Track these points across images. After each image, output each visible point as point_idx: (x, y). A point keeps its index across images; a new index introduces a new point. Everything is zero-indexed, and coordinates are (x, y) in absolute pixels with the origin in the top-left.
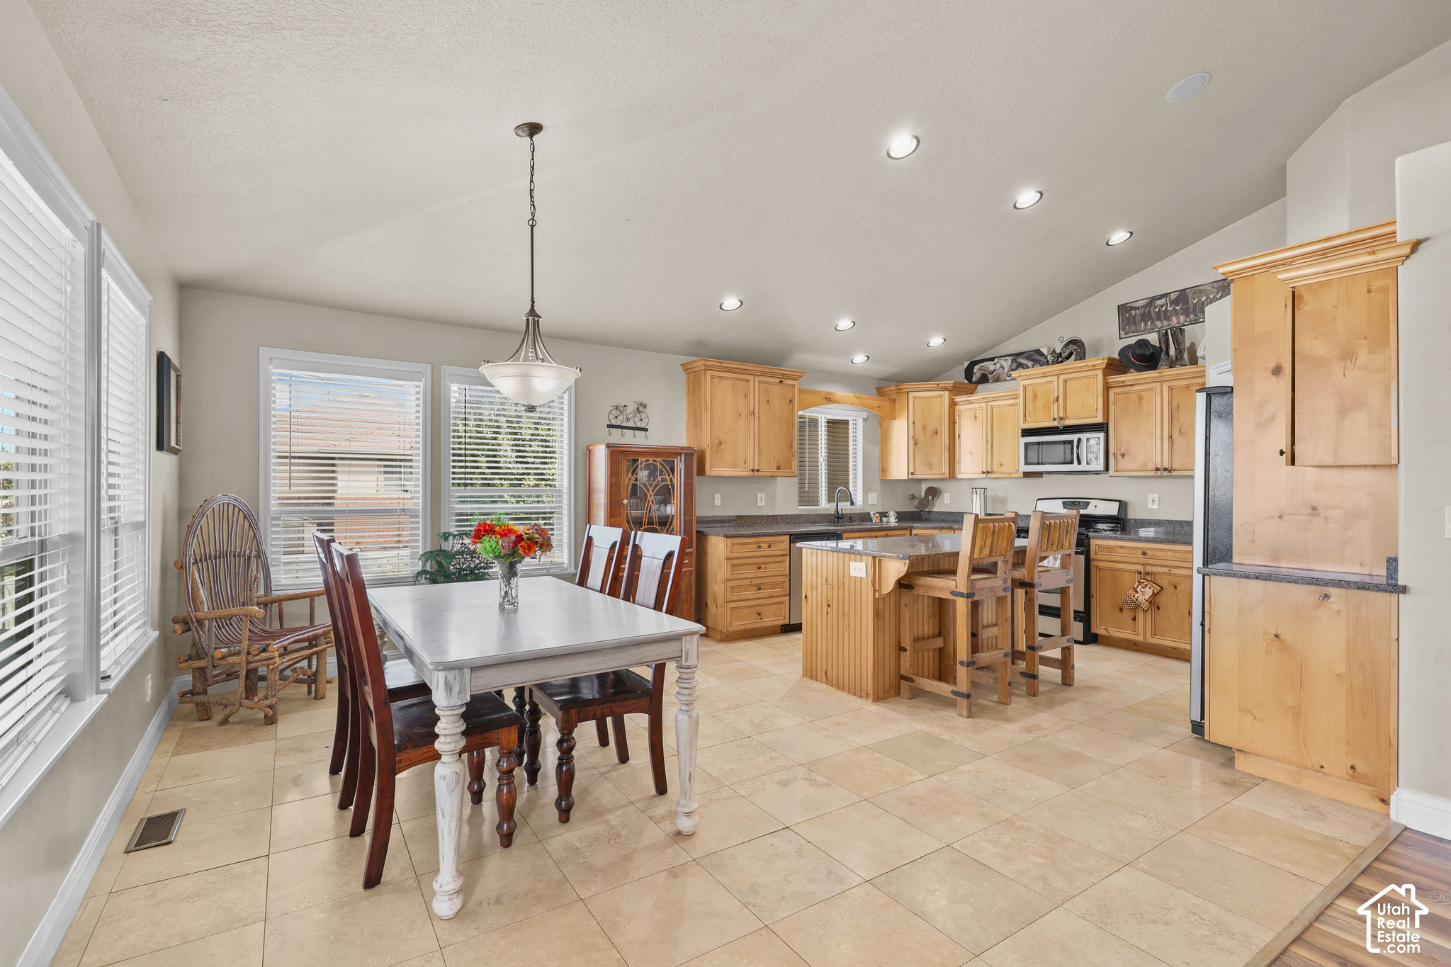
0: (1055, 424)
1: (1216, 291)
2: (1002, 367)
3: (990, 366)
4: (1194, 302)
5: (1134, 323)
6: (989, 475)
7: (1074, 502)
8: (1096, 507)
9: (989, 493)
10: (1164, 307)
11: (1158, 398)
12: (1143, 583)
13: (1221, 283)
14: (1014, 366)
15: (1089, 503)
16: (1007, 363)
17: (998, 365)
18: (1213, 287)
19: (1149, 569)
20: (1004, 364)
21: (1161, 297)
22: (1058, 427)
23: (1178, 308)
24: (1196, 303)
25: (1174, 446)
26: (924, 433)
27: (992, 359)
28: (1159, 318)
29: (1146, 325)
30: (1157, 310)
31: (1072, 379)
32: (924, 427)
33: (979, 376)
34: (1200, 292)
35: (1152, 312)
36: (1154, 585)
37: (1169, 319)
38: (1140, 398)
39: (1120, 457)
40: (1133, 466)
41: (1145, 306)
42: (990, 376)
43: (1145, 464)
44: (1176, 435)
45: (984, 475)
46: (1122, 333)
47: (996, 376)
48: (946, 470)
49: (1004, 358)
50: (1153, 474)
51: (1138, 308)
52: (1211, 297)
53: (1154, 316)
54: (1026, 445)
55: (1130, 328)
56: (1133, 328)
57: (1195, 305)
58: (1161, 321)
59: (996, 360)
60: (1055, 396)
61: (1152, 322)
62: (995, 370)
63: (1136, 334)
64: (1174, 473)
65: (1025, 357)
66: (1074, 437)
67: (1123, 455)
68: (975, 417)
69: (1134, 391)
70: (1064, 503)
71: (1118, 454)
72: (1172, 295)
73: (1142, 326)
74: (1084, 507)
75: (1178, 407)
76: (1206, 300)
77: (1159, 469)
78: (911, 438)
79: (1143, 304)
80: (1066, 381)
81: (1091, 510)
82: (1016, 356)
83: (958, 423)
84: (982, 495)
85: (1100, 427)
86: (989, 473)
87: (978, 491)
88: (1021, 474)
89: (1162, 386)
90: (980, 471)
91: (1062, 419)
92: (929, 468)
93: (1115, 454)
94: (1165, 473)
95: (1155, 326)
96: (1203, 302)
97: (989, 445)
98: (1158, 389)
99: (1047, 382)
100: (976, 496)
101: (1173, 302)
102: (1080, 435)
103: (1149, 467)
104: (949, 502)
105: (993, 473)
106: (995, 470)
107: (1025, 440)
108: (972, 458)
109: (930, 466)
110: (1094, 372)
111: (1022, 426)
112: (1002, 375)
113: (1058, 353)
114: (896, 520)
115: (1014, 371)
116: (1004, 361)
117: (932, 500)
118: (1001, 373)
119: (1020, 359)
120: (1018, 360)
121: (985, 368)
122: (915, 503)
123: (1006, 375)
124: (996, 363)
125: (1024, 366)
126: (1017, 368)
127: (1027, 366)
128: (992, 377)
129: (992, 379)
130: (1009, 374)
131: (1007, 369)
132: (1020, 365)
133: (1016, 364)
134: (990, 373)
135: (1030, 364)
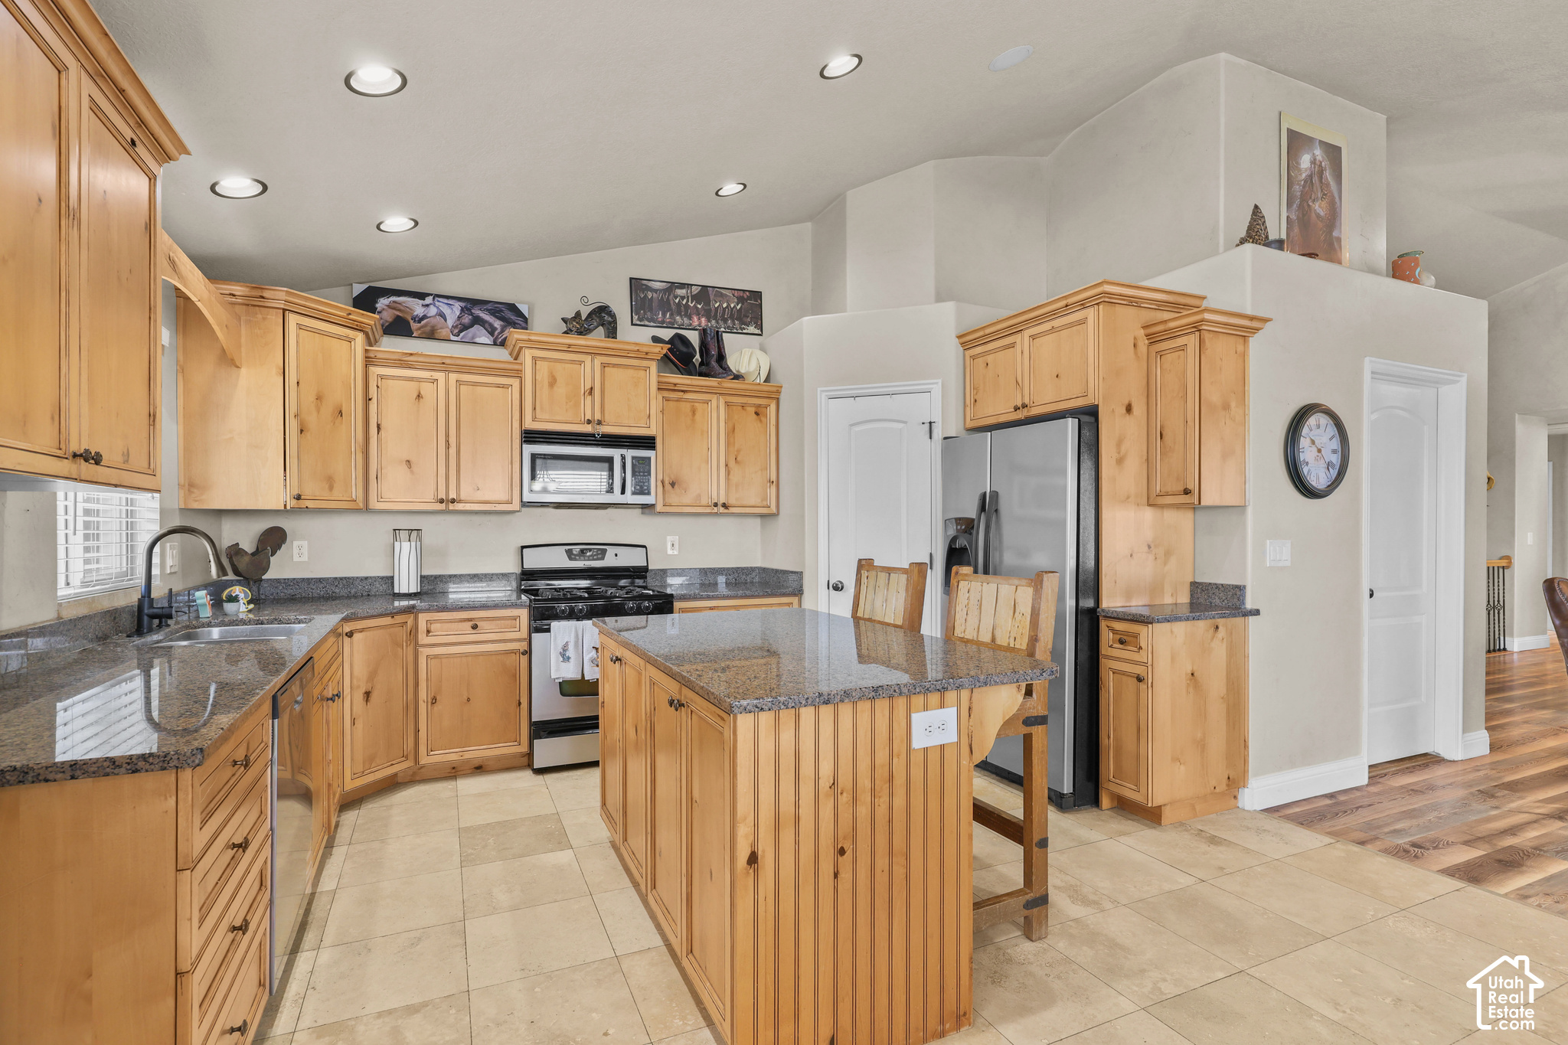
0: (588, 429)
1: (736, 300)
2: (442, 315)
3: (417, 307)
4: (716, 305)
5: (651, 310)
6: (451, 507)
7: (582, 550)
8: (616, 555)
9: (426, 540)
10: (684, 302)
11: (714, 415)
13: (741, 294)
14: (467, 319)
15: (604, 552)
16: (453, 312)
17: (433, 311)
18: (733, 295)
20: (447, 311)
21: (682, 286)
22: (593, 435)
23: (699, 306)
24: (718, 306)
25: (731, 477)
26: (319, 409)
27: (421, 296)
28: (679, 314)
29: (664, 315)
30: (677, 301)
31: (615, 366)
32: (319, 398)
33: (390, 320)
34: (722, 295)
35: (672, 302)
37: (690, 318)
38: (694, 412)
39: (668, 487)
40: (687, 500)
41: (665, 291)
42: (414, 326)
43: (699, 496)
44: (732, 463)
45: (443, 506)
46: (635, 317)
47: (428, 329)
48: (357, 492)
49: (446, 301)
50: (708, 510)
51: (656, 291)
52: (732, 306)
53: (673, 307)
54: (534, 457)
55: (645, 313)
57: (716, 309)
58: (681, 316)
59: (428, 300)
60: (588, 386)
61: (671, 315)
62: (424, 317)
63: (652, 324)
64: (732, 510)
65: (487, 310)
66: (616, 453)
67: (673, 484)
68: (419, 396)
69: (687, 401)
70: (569, 553)
71: (667, 482)
72: (694, 288)
73: (660, 316)
74: (600, 556)
75: (734, 429)
76: (727, 307)
77: (716, 505)
78: (292, 416)
79: (661, 288)
80: (604, 366)
81: (610, 561)
82: (470, 304)
83: (375, 400)
84: (419, 543)
85: (648, 442)
86: (453, 501)
87: (404, 535)
88: (516, 505)
89: (718, 400)
90: (430, 497)
91: (599, 423)
92: (327, 486)
93: (663, 482)
94: (722, 510)
95: (675, 320)
96: (724, 309)
97: (453, 451)
98: (714, 402)
99: (573, 362)
100: (406, 545)
101: (695, 298)
102: (623, 451)
103: (704, 502)
104: (305, 558)
105: (460, 501)
106: (463, 497)
107: (530, 449)
108: (412, 472)
109: (330, 482)
110: (645, 363)
111: (530, 425)
112: (441, 328)
113: (583, 319)
114: (251, 606)
115: (465, 328)
116: (446, 306)
117: (272, 555)
118: (439, 326)
119: (477, 312)
120: (473, 311)
121: (402, 308)
122: (243, 563)
123: (449, 331)
124: (427, 306)
125: (487, 326)
126: (471, 326)
127: (491, 325)
128: (419, 329)
129: (419, 332)
130: (456, 331)
131: (450, 322)
132: (477, 321)
133: (470, 317)
134: (414, 319)
135: (497, 324)
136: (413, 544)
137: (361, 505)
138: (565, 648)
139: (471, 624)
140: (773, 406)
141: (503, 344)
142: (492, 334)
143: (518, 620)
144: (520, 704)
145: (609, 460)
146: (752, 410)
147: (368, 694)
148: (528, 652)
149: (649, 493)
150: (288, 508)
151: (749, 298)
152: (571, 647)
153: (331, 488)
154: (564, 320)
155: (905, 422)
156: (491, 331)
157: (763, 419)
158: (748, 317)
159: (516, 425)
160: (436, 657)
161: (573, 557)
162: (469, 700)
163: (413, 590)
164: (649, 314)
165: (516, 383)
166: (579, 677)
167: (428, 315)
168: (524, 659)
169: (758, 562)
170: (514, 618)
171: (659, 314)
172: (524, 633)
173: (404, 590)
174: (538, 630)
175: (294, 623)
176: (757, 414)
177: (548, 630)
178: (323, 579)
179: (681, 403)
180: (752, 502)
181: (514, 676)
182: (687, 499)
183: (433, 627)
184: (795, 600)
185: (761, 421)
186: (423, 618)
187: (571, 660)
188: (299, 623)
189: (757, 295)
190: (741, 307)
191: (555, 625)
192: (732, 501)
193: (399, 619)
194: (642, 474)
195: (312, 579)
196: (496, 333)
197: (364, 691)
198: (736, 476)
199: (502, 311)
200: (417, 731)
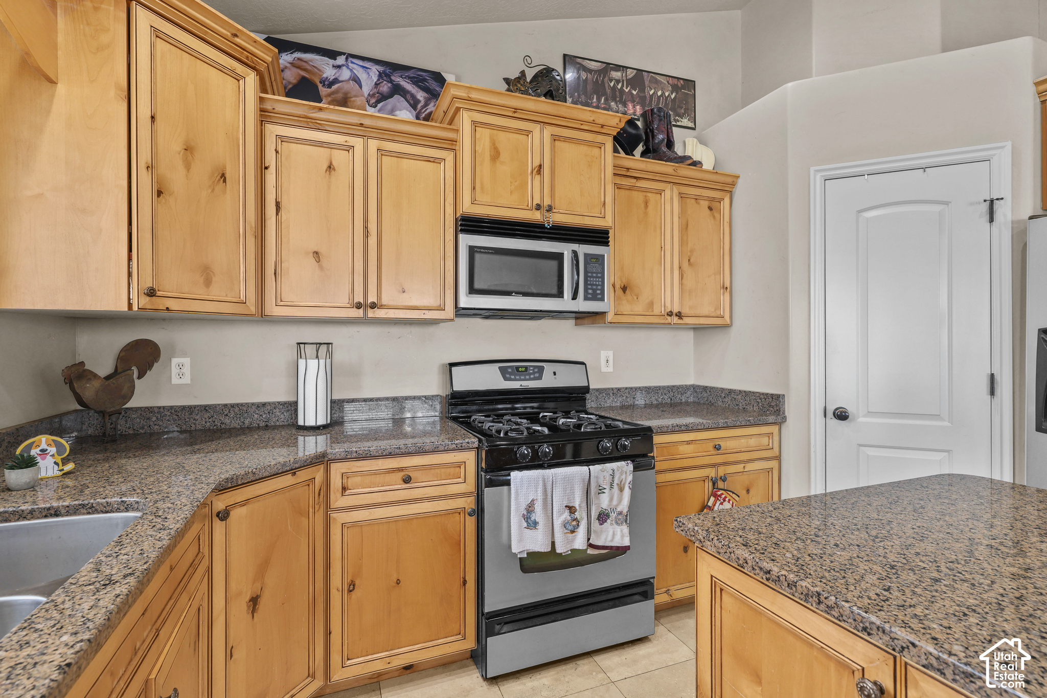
1: (670, 88)
2: (356, 80)
4: (651, 92)
5: (585, 91)
6: (371, 313)
7: (517, 368)
8: (555, 374)
9: (338, 356)
10: (619, 86)
11: (668, 208)
12: (720, 496)
13: (675, 81)
14: (385, 87)
15: (541, 370)
16: (369, 78)
17: (345, 74)
18: (668, 82)
19: (722, 471)
20: (362, 75)
21: (618, 67)
23: (635, 93)
24: (653, 94)
25: (684, 281)
26: (188, 166)
27: (331, 54)
28: (614, 99)
29: (599, 100)
30: (612, 84)
31: (566, 139)
32: (188, 149)
33: (294, 81)
34: (657, 82)
35: (606, 85)
36: (734, 496)
37: (625, 105)
38: (646, 204)
39: (621, 292)
41: (600, 72)
42: (323, 91)
43: (652, 304)
44: (685, 265)
45: (360, 313)
48: (246, 293)
50: (661, 321)
51: (591, 71)
52: (667, 94)
53: (608, 91)
54: (472, 251)
55: (579, 96)
56: (583, 98)
57: (651, 96)
58: (616, 103)
60: (536, 164)
61: (606, 100)
62: (336, 81)
64: (687, 320)
65: (409, 78)
66: (566, 249)
67: (624, 289)
68: (330, 167)
69: (640, 189)
70: (503, 371)
71: (618, 286)
72: (629, 71)
73: (595, 100)
74: (537, 375)
75: (687, 225)
76: (662, 95)
77: (670, 314)
78: (142, 166)
79: (596, 68)
80: (555, 138)
81: (548, 381)
82: (390, 69)
83: (272, 169)
84: (328, 361)
85: (599, 237)
86: (373, 306)
87: (310, 350)
88: (450, 312)
89: (672, 190)
90: (344, 300)
91: (550, 209)
92: (202, 280)
93: (614, 286)
94: (675, 320)
95: (610, 106)
96: (659, 97)
97: (373, 240)
98: (668, 193)
99: (519, 131)
100: (313, 363)
101: (632, 83)
102: (575, 246)
103: (657, 311)
104: (187, 380)
105: (382, 307)
106: (385, 300)
107: (467, 240)
108: (321, 268)
109: (207, 275)
110: (600, 138)
111: (468, 208)
112: (355, 96)
113: (528, 80)
114: (70, 466)
115: (383, 98)
116: (361, 70)
117: (139, 377)
118: (353, 93)
119: (397, 79)
120: (393, 78)
121: (309, 67)
122: (89, 390)
123: (365, 100)
124: (339, 67)
125: (408, 97)
126: (390, 95)
127: (413, 96)
128: (329, 95)
129: (329, 99)
130: (373, 101)
131: (367, 89)
132: (397, 90)
133: (390, 85)
134: (323, 82)
135: (421, 96)
136: (322, 362)
137: (253, 310)
138: (530, 508)
139: (400, 475)
140: (727, 200)
141: (428, 118)
142: (414, 106)
143: (463, 467)
144: (465, 582)
145: (559, 257)
146: (705, 204)
147: (254, 601)
148: (479, 512)
149: (602, 299)
150: (135, 308)
151: (683, 87)
152: (538, 507)
153: (208, 283)
154: (507, 80)
155: (946, 203)
156: (414, 104)
157: (717, 215)
158: (682, 108)
159: (450, 210)
160: (355, 524)
161: (508, 376)
162: (398, 582)
163: (321, 421)
164: (583, 97)
165: (449, 156)
166: (546, 548)
167: (340, 79)
168: (471, 522)
169: (690, 379)
170: (458, 465)
171: (593, 98)
172: (470, 486)
173: (310, 422)
174: (491, 484)
175: (118, 510)
176: (710, 209)
177: (508, 483)
178: (210, 406)
179: (633, 192)
180: (706, 313)
181: (457, 544)
182: (639, 308)
183: (350, 482)
184: (775, 429)
185: (714, 217)
186: (337, 469)
187: (540, 527)
188: (127, 510)
189: (690, 84)
190: (676, 96)
191: (515, 475)
192: (685, 311)
193: (303, 475)
194: (594, 275)
195: (195, 407)
196: (419, 106)
197: (248, 598)
198: (689, 283)
199: (425, 80)
200: (328, 633)
